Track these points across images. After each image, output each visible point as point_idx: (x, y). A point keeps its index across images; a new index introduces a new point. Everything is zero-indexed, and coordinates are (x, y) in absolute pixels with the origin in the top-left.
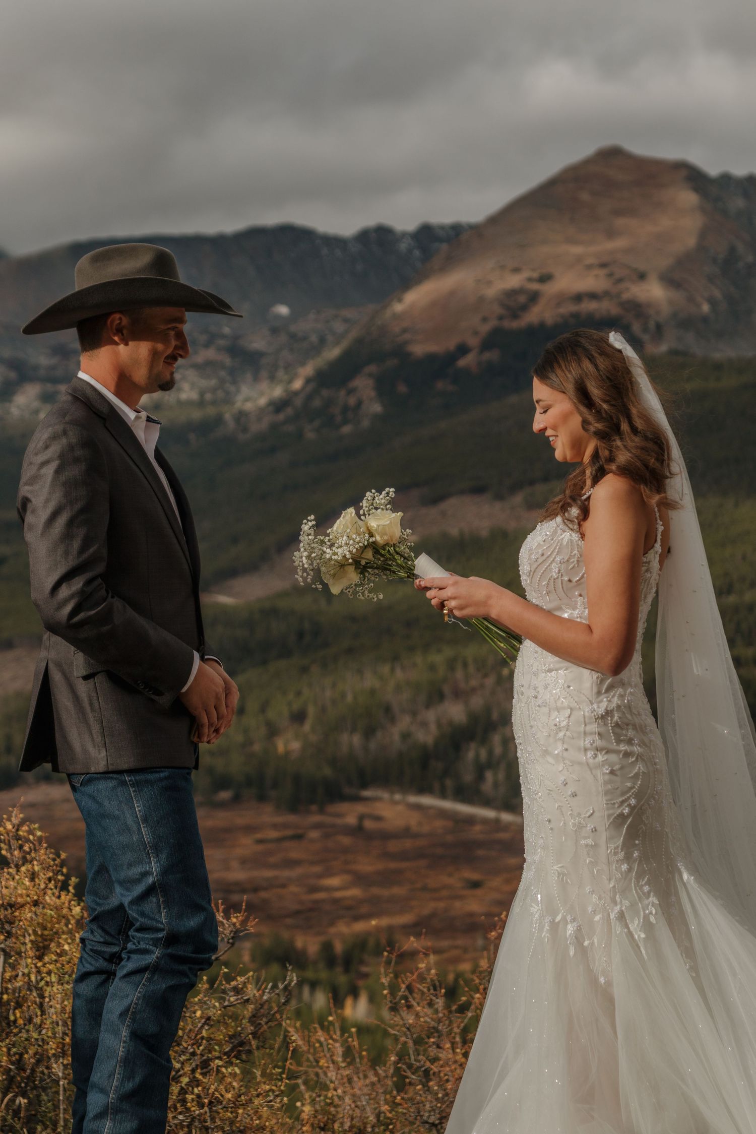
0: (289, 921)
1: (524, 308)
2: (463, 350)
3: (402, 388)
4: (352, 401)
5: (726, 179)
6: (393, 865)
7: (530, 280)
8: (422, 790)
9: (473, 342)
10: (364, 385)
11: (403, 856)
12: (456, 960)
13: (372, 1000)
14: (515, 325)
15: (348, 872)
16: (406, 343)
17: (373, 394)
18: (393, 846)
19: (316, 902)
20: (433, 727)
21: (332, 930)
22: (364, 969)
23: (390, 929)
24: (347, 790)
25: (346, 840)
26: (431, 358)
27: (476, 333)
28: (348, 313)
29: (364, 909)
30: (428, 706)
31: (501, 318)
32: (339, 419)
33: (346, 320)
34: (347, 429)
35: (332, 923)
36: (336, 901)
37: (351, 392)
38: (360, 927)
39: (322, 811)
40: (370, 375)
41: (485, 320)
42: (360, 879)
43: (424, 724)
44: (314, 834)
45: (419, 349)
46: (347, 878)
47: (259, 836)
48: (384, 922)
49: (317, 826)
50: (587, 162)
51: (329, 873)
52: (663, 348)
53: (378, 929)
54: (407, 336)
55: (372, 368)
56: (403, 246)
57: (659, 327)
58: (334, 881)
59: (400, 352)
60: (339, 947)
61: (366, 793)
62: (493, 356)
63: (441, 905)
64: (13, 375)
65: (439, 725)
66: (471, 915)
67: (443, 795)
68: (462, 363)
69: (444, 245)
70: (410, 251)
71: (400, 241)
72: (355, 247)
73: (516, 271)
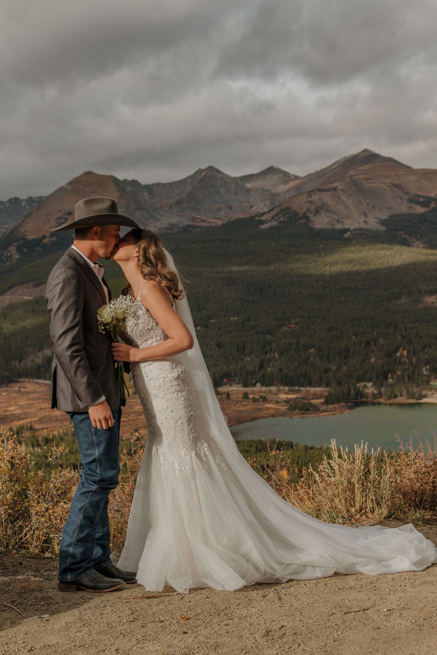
2: (44, 237)
3: (25, 250)
4: (9, 255)
5: (125, 181)
6: (30, 402)
7: (65, 214)
8: (39, 378)
9: (48, 234)
10: (13, 249)
11: (34, 399)
12: (53, 431)
13: (26, 445)
15: (16, 405)
16: (26, 235)
17: (16, 252)
18: (31, 396)
19: (6, 415)
20: (41, 357)
21: (12, 424)
22: (23, 435)
23: (31, 422)
24: (14, 379)
25: (15, 395)
26: (34, 240)
27: (48, 232)
28: (6, 226)
29: (22, 417)
30: (39, 351)
32: (5, 260)
33: (5, 228)
34: (8, 264)
35: (12, 421)
36: (13, 415)
37: (8, 252)
38: (21, 422)
39: (7, 386)
40: (14, 246)
41: (51, 227)
42: (20, 407)
43: (38, 357)
44: (4, 394)
45: (30, 237)
46: (16, 407)
48: (29, 420)
49: (5, 391)
50: (81, 176)
51: (10, 406)
53: (27, 422)
54: (26, 233)
55: (15, 244)
56: (23, 204)
58: (12, 408)
59: (24, 238)
60: (15, 429)
61: (20, 380)
62: (54, 239)
63: (47, 414)
65: (43, 357)
66: (57, 416)
67: (46, 379)
68: (44, 241)
69: (36, 204)
70: (25, 205)
71: (22, 202)
72: (7, 205)
73: (60, 211)
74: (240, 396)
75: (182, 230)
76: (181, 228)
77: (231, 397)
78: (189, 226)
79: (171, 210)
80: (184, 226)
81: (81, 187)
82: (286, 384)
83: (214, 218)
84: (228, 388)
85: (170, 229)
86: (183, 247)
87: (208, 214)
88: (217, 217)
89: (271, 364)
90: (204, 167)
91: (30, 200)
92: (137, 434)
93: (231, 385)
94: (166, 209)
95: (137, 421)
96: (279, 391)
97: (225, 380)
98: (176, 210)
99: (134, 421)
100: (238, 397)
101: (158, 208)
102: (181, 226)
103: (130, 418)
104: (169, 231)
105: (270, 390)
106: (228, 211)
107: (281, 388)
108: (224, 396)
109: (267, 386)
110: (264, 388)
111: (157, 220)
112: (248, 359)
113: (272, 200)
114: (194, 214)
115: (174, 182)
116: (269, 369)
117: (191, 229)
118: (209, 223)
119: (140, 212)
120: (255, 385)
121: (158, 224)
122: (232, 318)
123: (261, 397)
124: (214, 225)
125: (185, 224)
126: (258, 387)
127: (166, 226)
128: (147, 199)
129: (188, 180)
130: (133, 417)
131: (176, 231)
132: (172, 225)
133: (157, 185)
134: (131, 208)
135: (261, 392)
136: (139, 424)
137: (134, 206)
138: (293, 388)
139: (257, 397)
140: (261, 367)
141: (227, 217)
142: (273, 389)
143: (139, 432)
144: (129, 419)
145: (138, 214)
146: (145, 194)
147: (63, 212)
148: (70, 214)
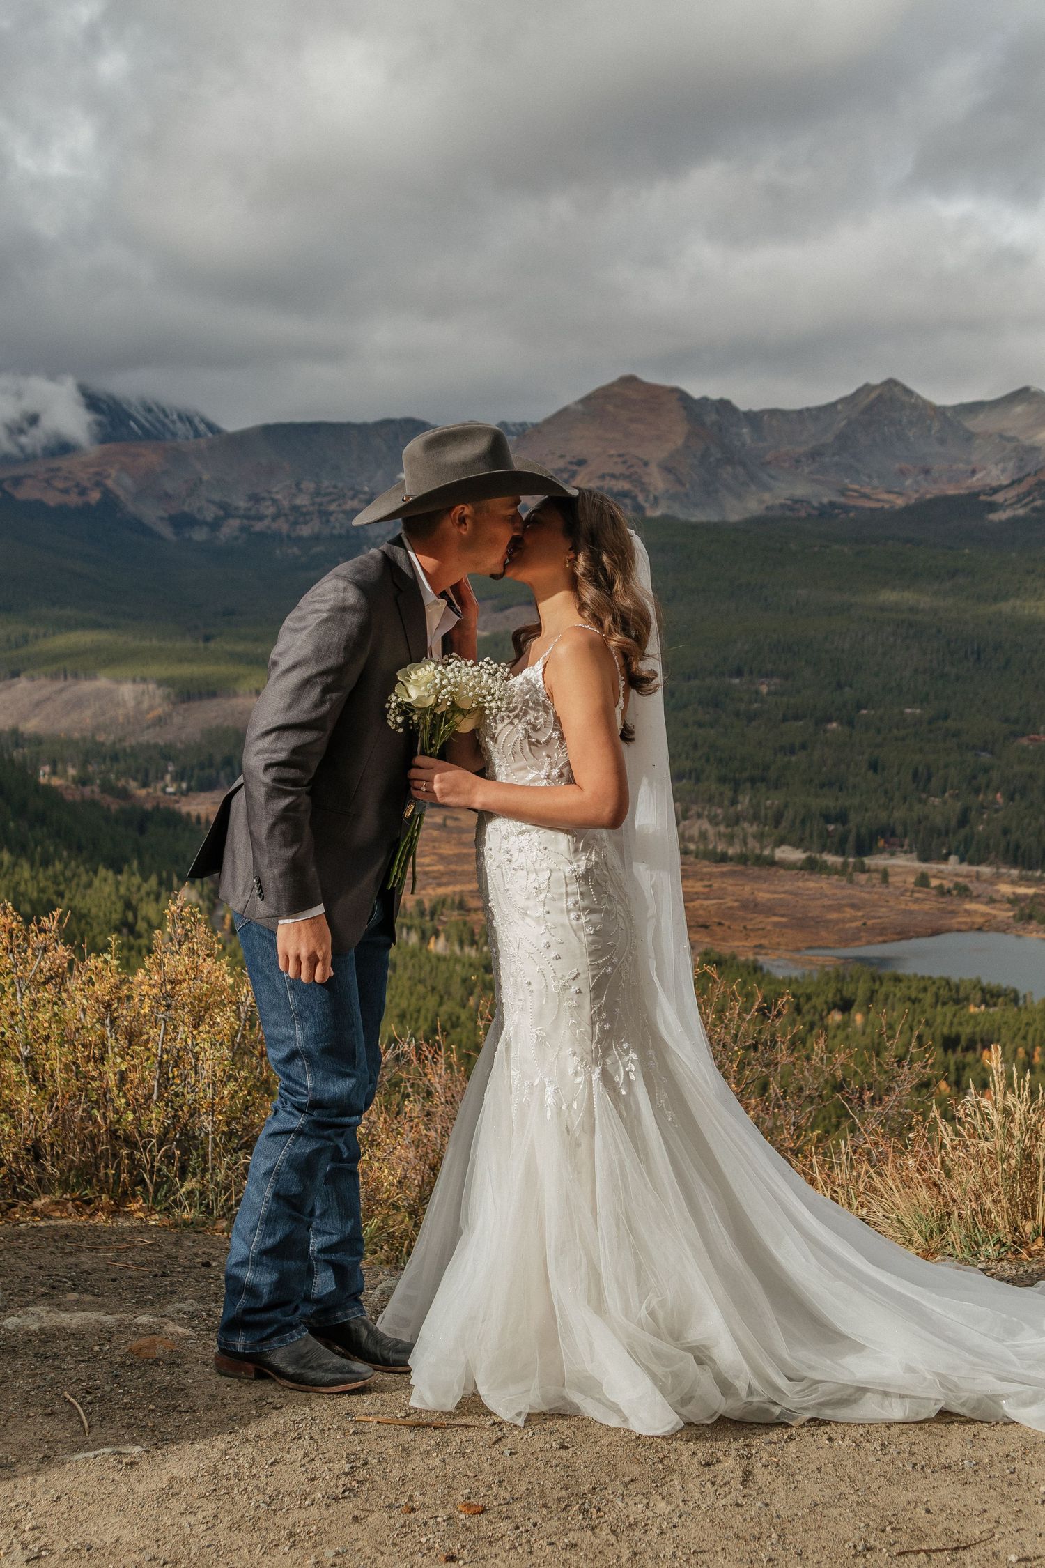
5: (705, 400)
7: (571, 463)
13: (447, 940)
15: (435, 854)
21: (423, 892)
23: (462, 892)
25: (435, 833)
29: (445, 879)
38: (442, 891)
42: (443, 859)
46: (435, 858)
48: (458, 888)
50: (612, 385)
52: (658, 513)
53: (454, 893)
57: (656, 499)
60: (427, 905)
64: (222, 513)
69: (515, 437)
73: (562, 456)
74: (911, 879)
75: (815, 513)
76: (814, 508)
77: (891, 879)
78: (832, 505)
79: (797, 468)
80: (821, 504)
81: (610, 408)
82: (1015, 863)
83: (889, 492)
84: (885, 859)
85: (791, 509)
86: (816, 549)
87: (875, 482)
88: (896, 489)
89: (985, 816)
90: (876, 380)
93: (893, 854)
94: (787, 465)
96: (998, 877)
97: (881, 843)
98: (807, 470)
100: (905, 882)
101: (769, 463)
102: (816, 504)
104: (789, 513)
105: (978, 872)
106: (921, 477)
107: (1003, 870)
108: (875, 875)
109: (971, 863)
110: (965, 868)
111: (767, 488)
112: (937, 801)
113: (1022, 460)
114: (847, 481)
115: (808, 410)
116: (981, 828)
117: (836, 511)
118: (878, 501)
119: (729, 469)
120: (945, 858)
121: (767, 497)
122: (908, 710)
123: (957, 886)
124: (887, 506)
125: (825, 500)
126: (953, 864)
127: (783, 501)
128: (748, 441)
129: (839, 407)
131: (803, 514)
132: (796, 502)
133: (773, 413)
134: (712, 459)
135: (957, 875)
137: (719, 456)
138: (1030, 873)
139: (948, 885)
140: (963, 821)
141: (917, 491)
142: (985, 870)
145: (726, 472)
146: (745, 430)
147: (568, 459)
148: (581, 462)
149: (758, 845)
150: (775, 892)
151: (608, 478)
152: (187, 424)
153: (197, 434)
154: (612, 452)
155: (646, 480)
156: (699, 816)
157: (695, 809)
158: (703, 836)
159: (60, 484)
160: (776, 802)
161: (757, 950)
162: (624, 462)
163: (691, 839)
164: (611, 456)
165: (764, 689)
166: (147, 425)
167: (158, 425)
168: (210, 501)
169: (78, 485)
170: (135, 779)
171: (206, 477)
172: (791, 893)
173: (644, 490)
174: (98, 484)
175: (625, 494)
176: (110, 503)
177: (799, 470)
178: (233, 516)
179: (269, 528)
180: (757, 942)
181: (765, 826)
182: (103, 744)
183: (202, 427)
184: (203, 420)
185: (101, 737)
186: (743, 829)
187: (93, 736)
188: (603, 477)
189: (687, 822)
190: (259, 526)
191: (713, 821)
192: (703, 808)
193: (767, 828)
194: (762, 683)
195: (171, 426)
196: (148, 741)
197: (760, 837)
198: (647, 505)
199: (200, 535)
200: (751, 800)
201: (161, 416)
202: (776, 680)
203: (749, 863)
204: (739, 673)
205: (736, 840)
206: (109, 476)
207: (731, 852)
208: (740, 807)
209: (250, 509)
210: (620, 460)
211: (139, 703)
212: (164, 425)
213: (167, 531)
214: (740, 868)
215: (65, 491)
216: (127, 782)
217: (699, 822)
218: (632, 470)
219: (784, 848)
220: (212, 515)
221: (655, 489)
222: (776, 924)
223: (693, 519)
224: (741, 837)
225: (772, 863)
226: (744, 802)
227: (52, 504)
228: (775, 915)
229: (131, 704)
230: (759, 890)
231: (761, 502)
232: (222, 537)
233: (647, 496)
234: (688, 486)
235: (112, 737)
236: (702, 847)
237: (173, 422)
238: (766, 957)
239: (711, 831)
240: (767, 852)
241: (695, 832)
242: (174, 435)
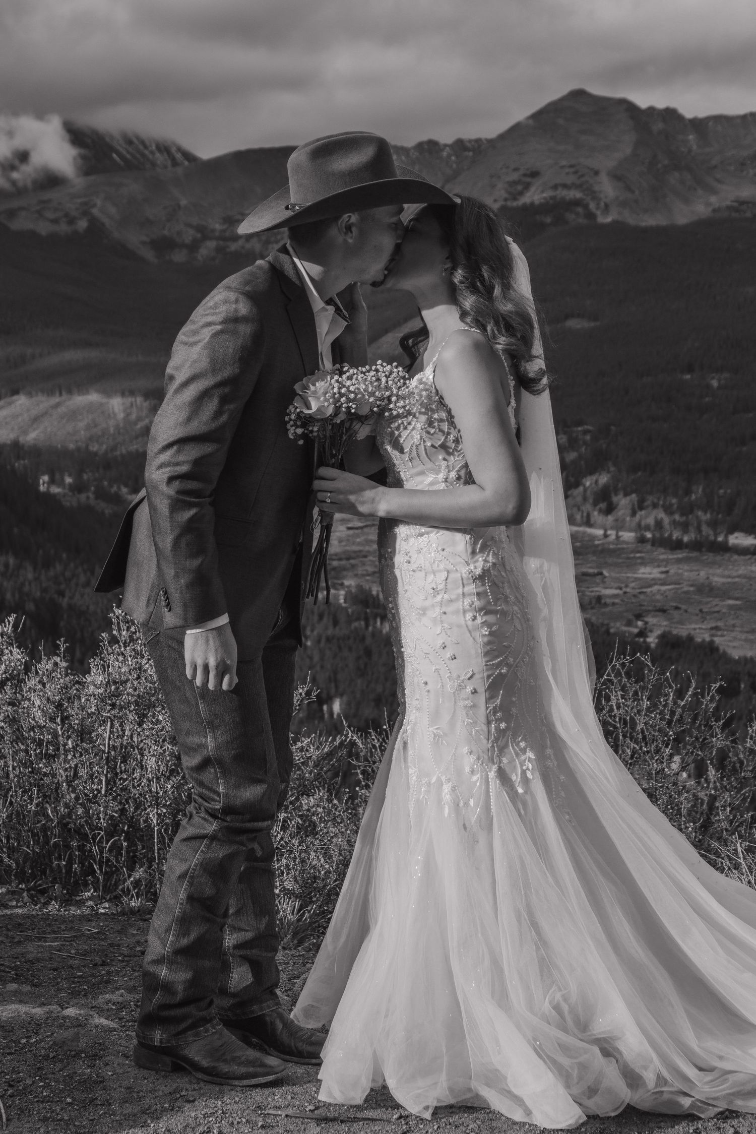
0: (368, 578)
1: (521, 193)
5: (651, 109)
7: (525, 175)
14: (515, 204)
31: (506, 200)
41: (495, 201)
47: (350, 525)
50: (563, 99)
52: (609, 219)
56: (445, 154)
57: (606, 206)
64: (199, 235)
69: (471, 154)
70: (449, 156)
71: (443, 150)
72: (414, 155)
73: (516, 169)
79: (742, 171)
81: (561, 121)
85: (737, 210)
91: (460, 145)
92: (640, 623)
94: (732, 168)
95: (642, 597)
98: (751, 172)
99: (635, 596)
101: (715, 167)
103: (628, 590)
104: (734, 215)
111: (714, 192)
119: (677, 174)
121: (713, 199)
127: (728, 203)
128: (695, 147)
130: (633, 588)
131: (749, 214)
132: (742, 203)
133: (718, 119)
134: (660, 166)
136: (646, 604)
137: (666, 162)
143: (646, 619)
144: (625, 593)
145: (674, 178)
146: (691, 137)
147: (522, 172)
148: (535, 174)
149: (711, 533)
150: (729, 577)
151: (560, 189)
152: (165, 154)
153: (175, 163)
154: (564, 163)
155: (596, 188)
156: (655, 506)
157: (650, 499)
158: (659, 524)
159: (50, 215)
160: (729, 491)
161: (713, 632)
162: (576, 172)
163: (647, 528)
164: (562, 167)
165: (715, 383)
166: (128, 156)
167: (138, 156)
168: (189, 225)
169: (66, 215)
170: (126, 486)
171: (184, 202)
172: (745, 577)
173: (594, 195)
174: (85, 213)
175: (577, 203)
176: (96, 228)
177: (745, 173)
178: (210, 239)
179: (243, 247)
180: (714, 625)
181: (718, 513)
182: (96, 454)
183: (179, 156)
184: (179, 149)
185: (94, 448)
186: (697, 517)
187: (87, 446)
188: (555, 187)
189: (643, 512)
190: (233, 247)
191: (668, 510)
192: (659, 499)
193: (720, 516)
194: (713, 378)
195: (151, 157)
196: (137, 450)
197: (713, 524)
198: (598, 213)
199: (179, 257)
200: (704, 490)
201: (141, 147)
202: (726, 375)
203: (704, 549)
204: (690, 369)
205: (691, 528)
206: (95, 205)
207: (686, 539)
208: (693, 497)
209: (224, 231)
210: (572, 170)
211: (128, 415)
212: (143, 155)
213: (149, 255)
214: (694, 554)
215: (55, 221)
216: (119, 488)
217: (655, 512)
218: (583, 179)
219: (736, 534)
220: (190, 238)
221: (606, 197)
222: (731, 607)
223: (644, 224)
224: (695, 525)
225: (724, 548)
226: (698, 492)
227: (44, 233)
228: (730, 598)
229: (121, 416)
230: (713, 575)
231: (708, 204)
232: (200, 258)
233: (598, 204)
234: (637, 192)
235: (104, 447)
236: (658, 535)
237: (152, 153)
238: (722, 639)
239: (666, 520)
240: (720, 539)
241: (651, 521)
242: (154, 164)
